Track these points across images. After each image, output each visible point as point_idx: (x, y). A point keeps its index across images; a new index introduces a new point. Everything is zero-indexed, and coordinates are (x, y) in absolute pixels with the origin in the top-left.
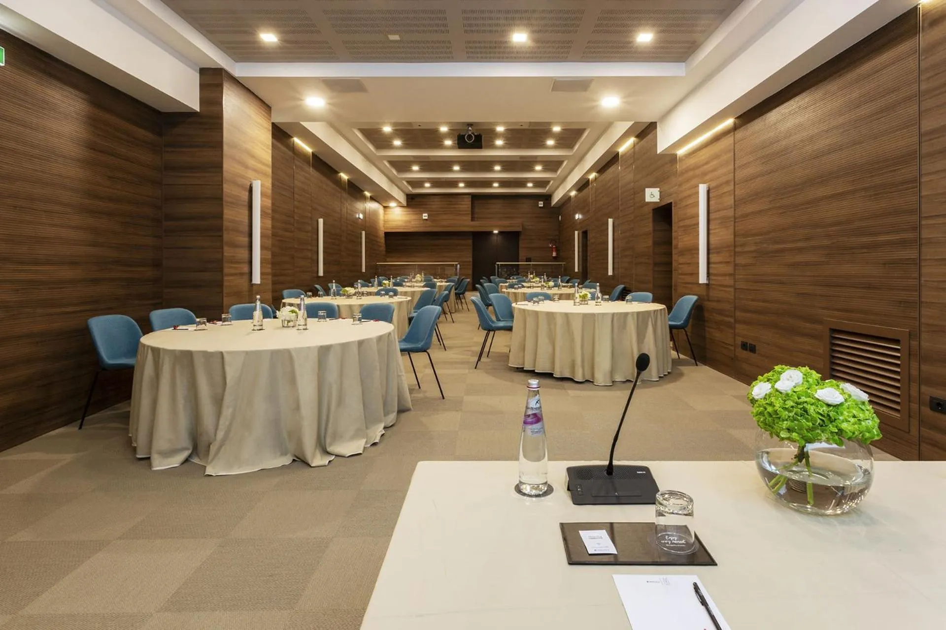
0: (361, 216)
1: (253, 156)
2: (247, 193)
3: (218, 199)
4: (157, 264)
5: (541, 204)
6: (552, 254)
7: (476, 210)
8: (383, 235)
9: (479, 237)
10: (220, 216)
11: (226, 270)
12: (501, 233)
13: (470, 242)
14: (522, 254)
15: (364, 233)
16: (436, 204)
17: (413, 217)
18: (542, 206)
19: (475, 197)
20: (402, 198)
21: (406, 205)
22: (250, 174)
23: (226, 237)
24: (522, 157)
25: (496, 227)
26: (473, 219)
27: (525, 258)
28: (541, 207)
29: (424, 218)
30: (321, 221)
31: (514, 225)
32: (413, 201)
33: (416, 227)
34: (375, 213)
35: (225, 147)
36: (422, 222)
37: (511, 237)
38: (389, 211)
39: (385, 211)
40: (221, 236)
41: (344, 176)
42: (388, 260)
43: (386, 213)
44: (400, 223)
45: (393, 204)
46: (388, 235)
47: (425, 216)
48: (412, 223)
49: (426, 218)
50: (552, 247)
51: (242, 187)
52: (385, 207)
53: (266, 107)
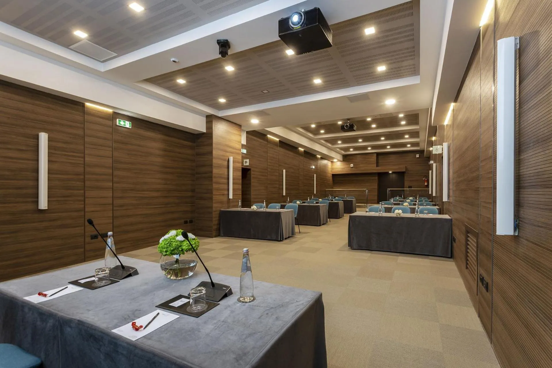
0: (314, 167)
1: (230, 147)
2: (226, 162)
3: (211, 166)
4: (193, 191)
5: (418, 156)
6: (425, 183)
7: (380, 161)
8: (331, 176)
9: (382, 176)
10: (212, 172)
11: (214, 193)
12: (393, 173)
13: (377, 178)
14: (406, 184)
15: (315, 175)
16: (359, 158)
17: (347, 166)
19: (378, 154)
20: (340, 157)
21: (342, 160)
22: (228, 154)
23: (214, 180)
24: (390, 132)
25: (390, 170)
26: (377, 166)
27: (408, 186)
28: (417, 158)
29: (351, 166)
30: (284, 171)
31: (401, 168)
32: (346, 158)
33: (347, 171)
34: (325, 166)
35: (214, 145)
36: (350, 168)
37: (401, 174)
38: (334, 164)
39: (332, 164)
40: (212, 180)
41: (301, 149)
42: (334, 188)
44: (340, 170)
45: (335, 160)
46: (334, 176)
47: (352, 165)
48: (345, 169)
49: (352, 166)
50: (425, 180)
51: (225, 160)
52: (332, 162)
53: (239, 126)
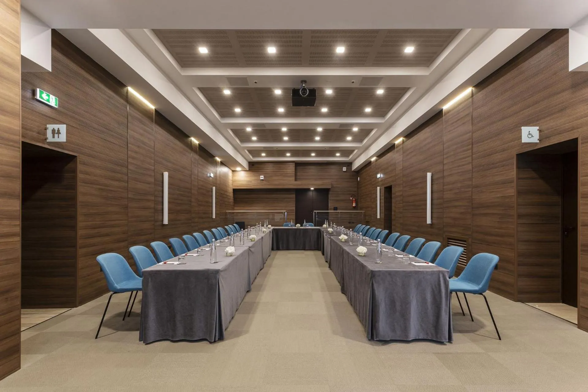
0: (212, 176)
5: (344, 169)
6: (353, 204)
7: (298, 174)
8: (232, 191)
9: (300, 193)
12: (315, 189)
13: (294, 196)
14: (331, 205)
15: (214, 188)
16: (269, 169)
17: (253, 178)
18: (345, 170)
19: (298, 164)
20: (245, 164)
21: (248, 170)
25: (312, 185)
26: (296, 180)
27: (333, 207)
29: (261, 179)
30: (166, 174)
31: (325, 184)
32: (253, 167)
33: (255, 185)
34: (225, 175)
36: (259, 182)
37: (323, 192)
38: (237, 174)
42: (235, 208)
43: (234, 175)
44: (244, 183)
45: (238, 169)
46: (236, 191)
47: (262, 177)
48: (253, 182)
49: (263, 179)
50: (352, 200)
52: (233, 171)
